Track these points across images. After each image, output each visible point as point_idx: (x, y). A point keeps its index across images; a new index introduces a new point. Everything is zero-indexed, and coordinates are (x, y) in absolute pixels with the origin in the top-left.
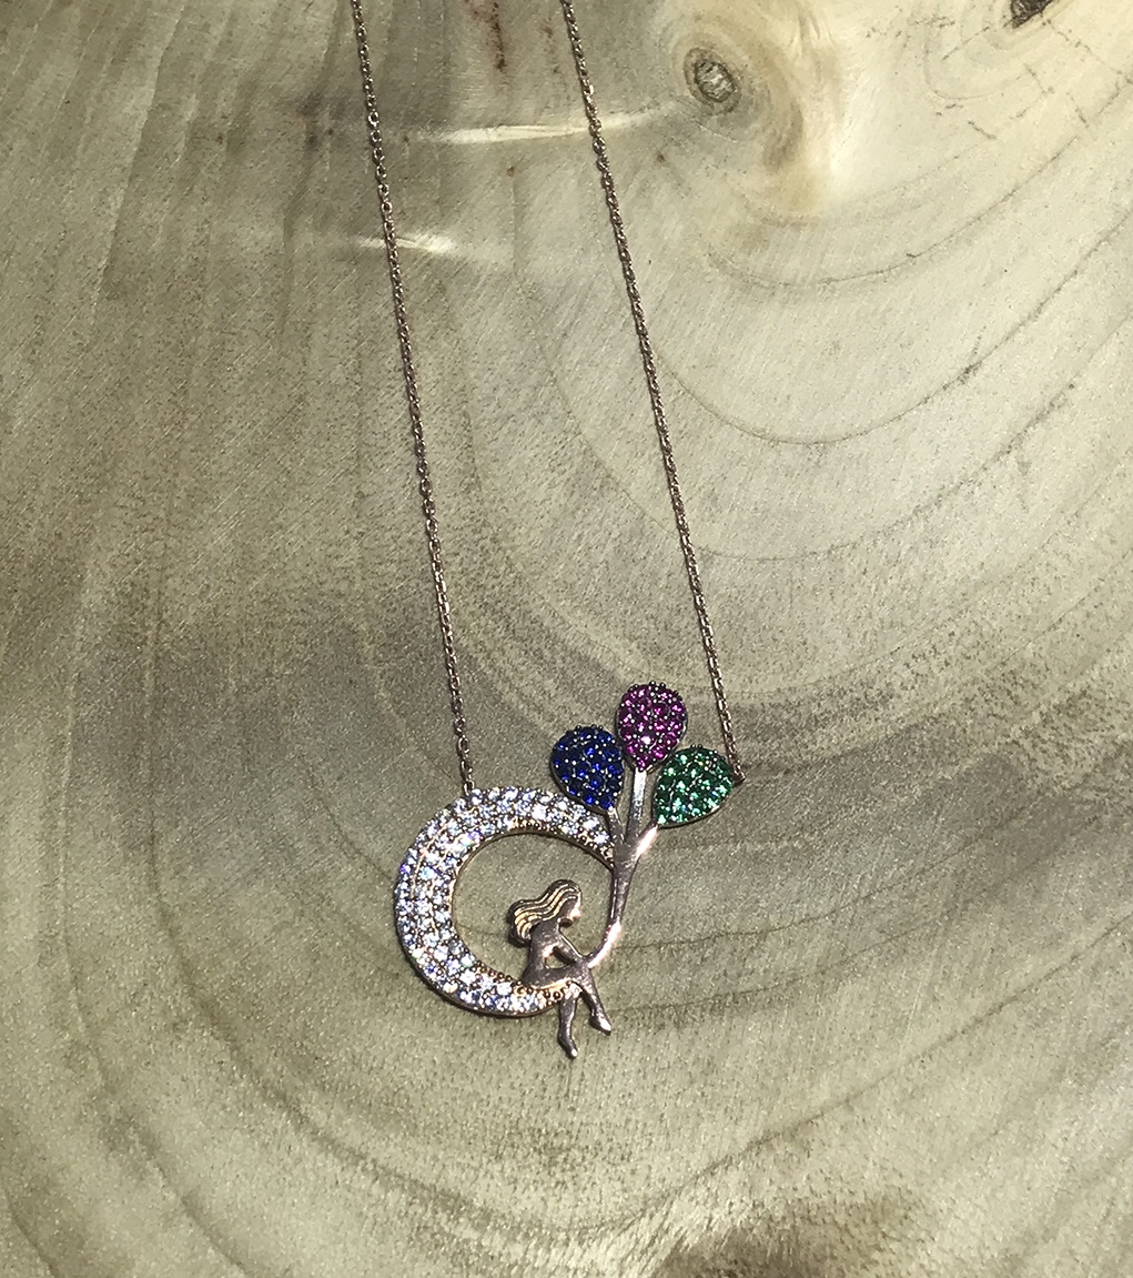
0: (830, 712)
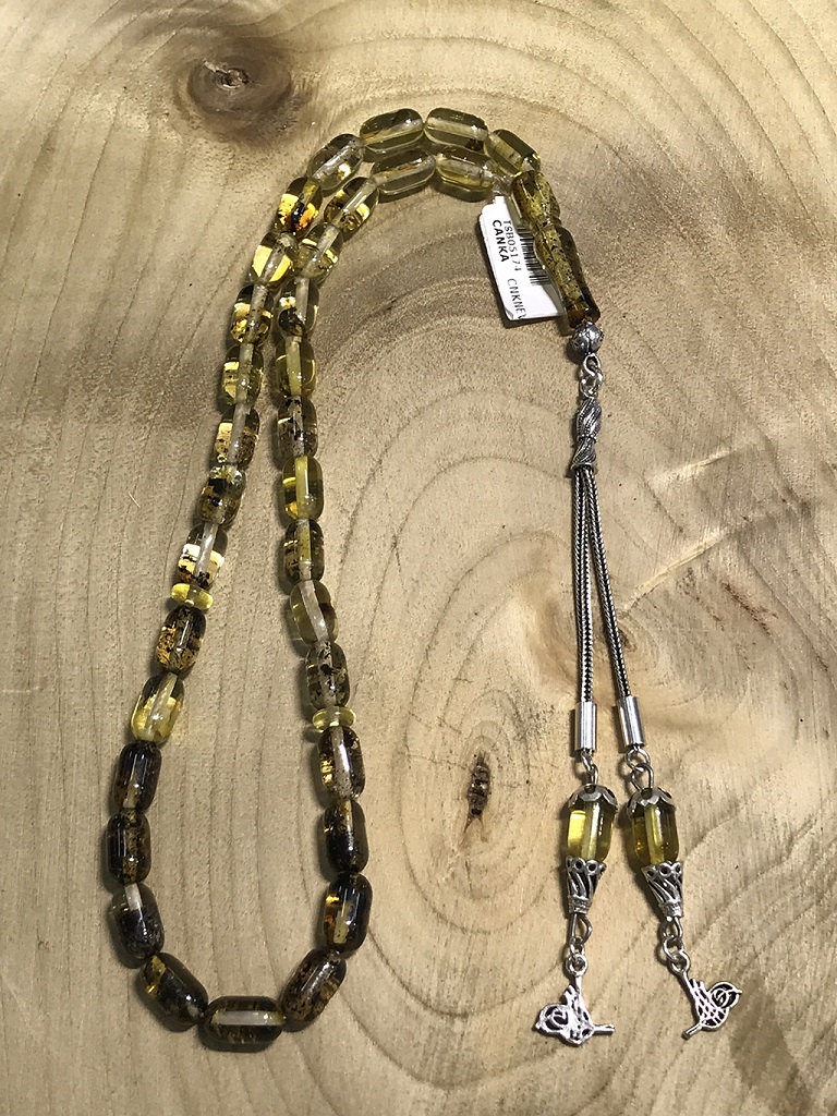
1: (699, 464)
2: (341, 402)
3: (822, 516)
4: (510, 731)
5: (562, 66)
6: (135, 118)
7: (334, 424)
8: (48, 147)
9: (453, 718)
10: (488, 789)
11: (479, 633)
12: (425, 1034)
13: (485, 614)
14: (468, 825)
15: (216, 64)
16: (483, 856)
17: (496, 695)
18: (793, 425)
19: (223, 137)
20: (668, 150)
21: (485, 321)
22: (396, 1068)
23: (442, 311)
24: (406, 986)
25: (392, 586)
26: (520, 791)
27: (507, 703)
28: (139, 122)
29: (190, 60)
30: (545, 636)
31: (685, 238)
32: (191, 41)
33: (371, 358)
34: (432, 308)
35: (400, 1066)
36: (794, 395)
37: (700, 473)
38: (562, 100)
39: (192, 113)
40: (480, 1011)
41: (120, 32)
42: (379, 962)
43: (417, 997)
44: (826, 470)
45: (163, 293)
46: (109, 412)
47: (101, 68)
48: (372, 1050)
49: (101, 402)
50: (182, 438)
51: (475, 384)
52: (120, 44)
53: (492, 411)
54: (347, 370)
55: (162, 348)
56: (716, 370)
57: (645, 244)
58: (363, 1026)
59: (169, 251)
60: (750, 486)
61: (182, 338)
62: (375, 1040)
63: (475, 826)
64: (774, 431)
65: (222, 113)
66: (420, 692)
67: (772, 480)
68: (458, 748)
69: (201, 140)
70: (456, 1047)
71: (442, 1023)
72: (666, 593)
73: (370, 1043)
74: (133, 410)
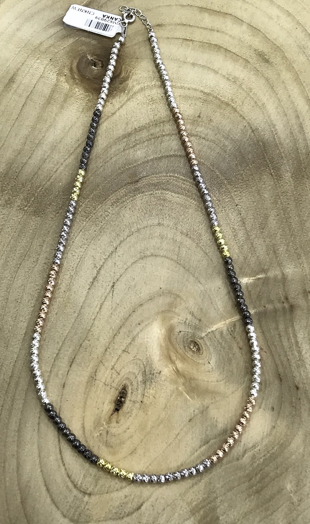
1: (251, 278)
2: (106, 218)
3: (298, 313)
4: (140, 378)
5: (240, 86)
6: (51, 73)
7: (101, 228)
8: (12, 80)
9: (118, 367)
10: (124, 401)
11: (138, 333)
12: (72, 498)
13: (143, 325)
14: (112, 414)
15: (92, 56)
16: (115, 429)
17: (139, 362)
18: (296, 270)
19: (87, 90)
20: (276, 134)
21: (177, 195)
22: (57, 509)
23: (160, 187)
24: (69, 477)
25: (108, 304)
26: (137, 405)
27: (142, 366)
28: (52, 77)
29: (81, 52)
30: (166, 340)
31: (272, 176)
32: (84, 44)
33: (124, 202)
34: (155, 185)
35: (58, 509)
36: (300, 256)
37: (251, 282)
38: (236, 102)
39: (76, 77)
40: (97, 494)
41: (54, 34)
42: (61, 464)
43: (73, 482)
44: (306, 293)
45: (44, 155)
46: (8, 203)
47: (42, 48)
48: (49, 500)
49: (7, 198)
50: (36, 220)
51: (165, 223)
52: (53, 39)
53: (169, 236)
54: (112, 205)
55: (38, 180)
56: (269, 238)
57: (254, 175)
58: (48, 490)
59: (51, 137)
60: (270, 293)
61: (47, 177)
62: (51, 496)
63: (115, 416)
64: (287, 270)
65: (89, 79)
66: (108, 353)
67: (280, 293)
68: (116, 381)
69: (77, 90)
70: (83, 507)
71: (80, 495)
72: (222, 333)
73: (48, 496)
74: (19, 204)
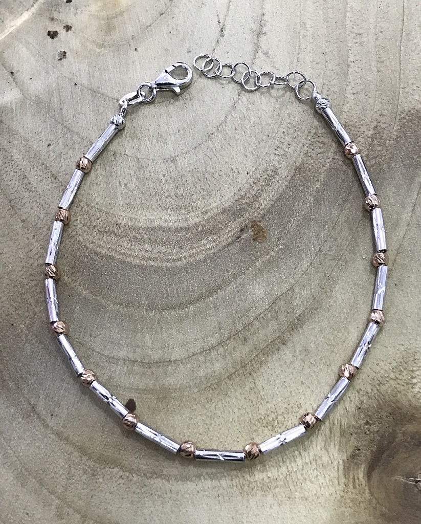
0: (259, 190)
